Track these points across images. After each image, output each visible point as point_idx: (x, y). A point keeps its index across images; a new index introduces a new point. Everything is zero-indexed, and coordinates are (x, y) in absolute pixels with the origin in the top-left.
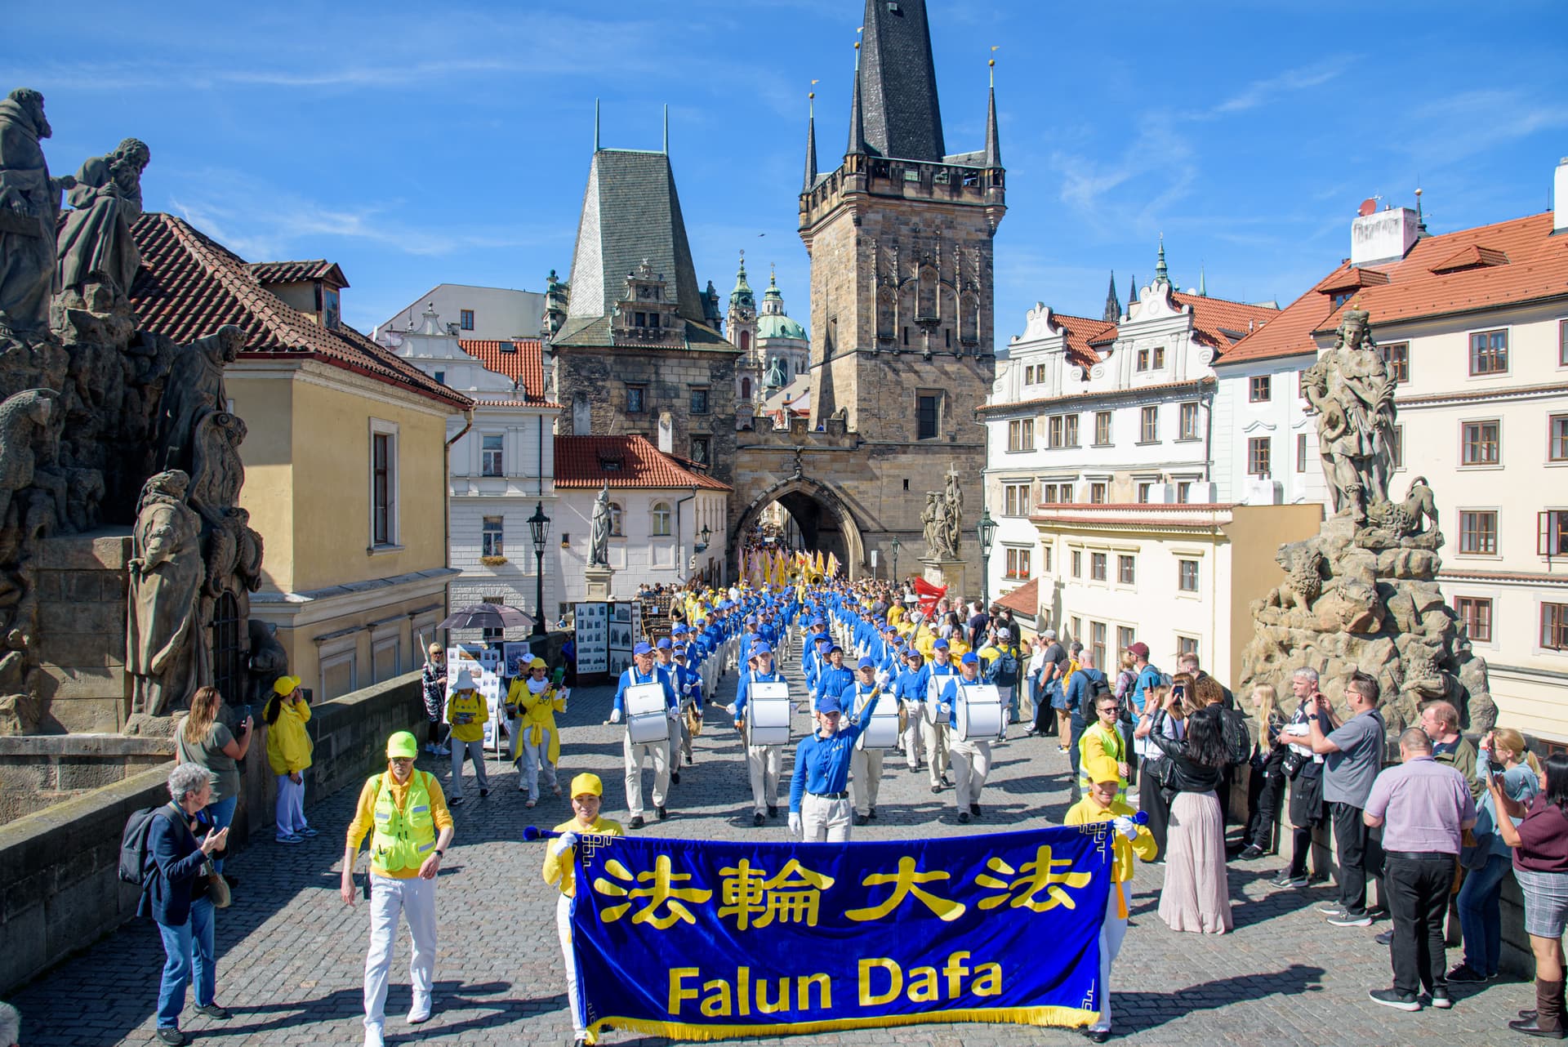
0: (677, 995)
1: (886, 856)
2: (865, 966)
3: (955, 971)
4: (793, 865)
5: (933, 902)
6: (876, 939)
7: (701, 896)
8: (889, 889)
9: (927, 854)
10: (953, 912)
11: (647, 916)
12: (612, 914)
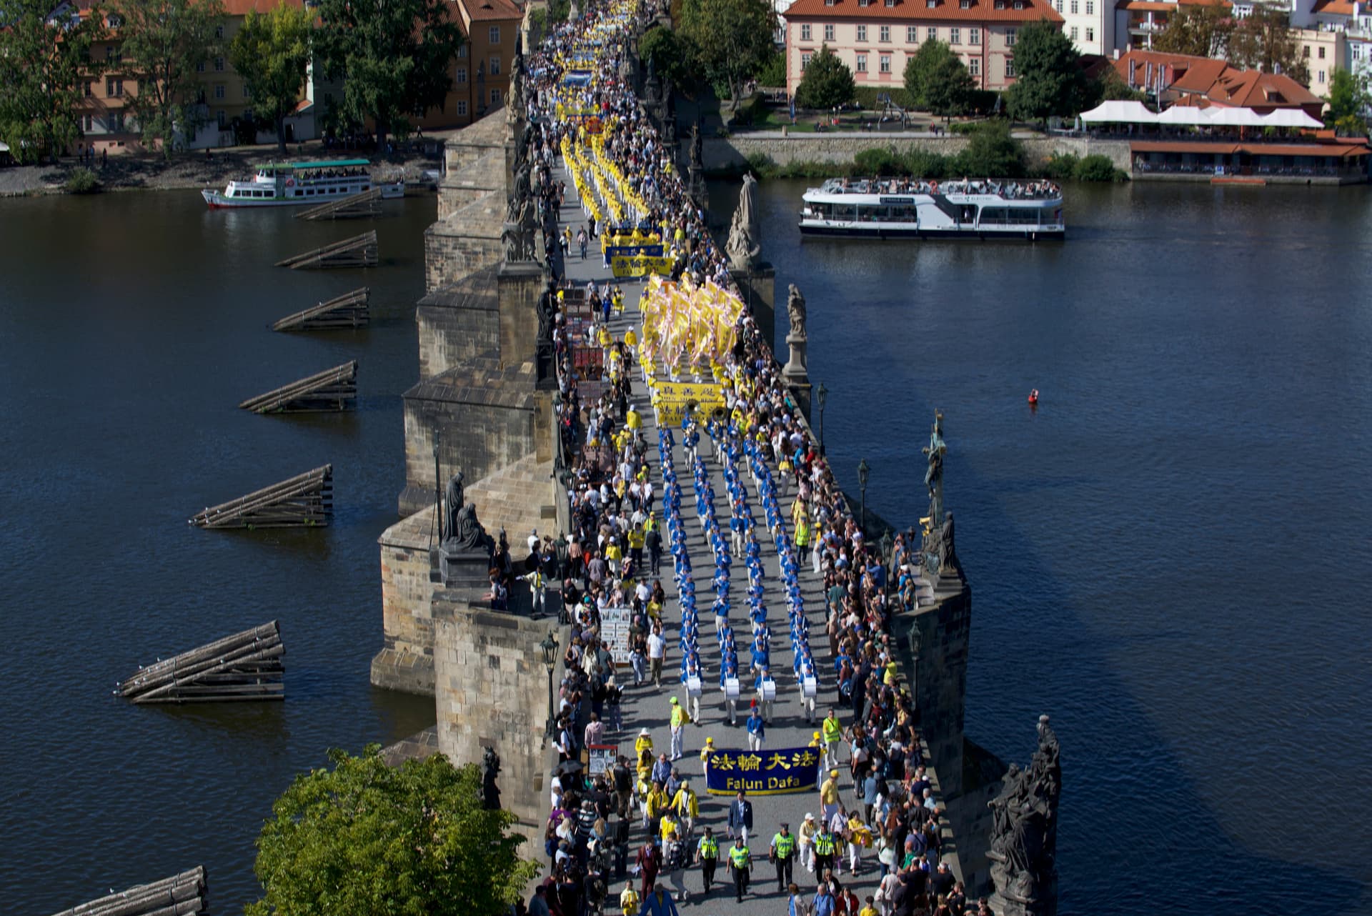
0: (729, 784)
1: (772, 753)
2: (770, 780)
3: (789, 780)
4: (753, 755)
5: (782, 764)
6: (772, 773)
7: (733, 763)
8: (773, 761)
9: (781, 752)
10: (787, 767)
11: (723, 768)
12: (715, 767)
